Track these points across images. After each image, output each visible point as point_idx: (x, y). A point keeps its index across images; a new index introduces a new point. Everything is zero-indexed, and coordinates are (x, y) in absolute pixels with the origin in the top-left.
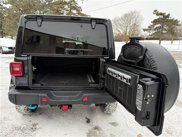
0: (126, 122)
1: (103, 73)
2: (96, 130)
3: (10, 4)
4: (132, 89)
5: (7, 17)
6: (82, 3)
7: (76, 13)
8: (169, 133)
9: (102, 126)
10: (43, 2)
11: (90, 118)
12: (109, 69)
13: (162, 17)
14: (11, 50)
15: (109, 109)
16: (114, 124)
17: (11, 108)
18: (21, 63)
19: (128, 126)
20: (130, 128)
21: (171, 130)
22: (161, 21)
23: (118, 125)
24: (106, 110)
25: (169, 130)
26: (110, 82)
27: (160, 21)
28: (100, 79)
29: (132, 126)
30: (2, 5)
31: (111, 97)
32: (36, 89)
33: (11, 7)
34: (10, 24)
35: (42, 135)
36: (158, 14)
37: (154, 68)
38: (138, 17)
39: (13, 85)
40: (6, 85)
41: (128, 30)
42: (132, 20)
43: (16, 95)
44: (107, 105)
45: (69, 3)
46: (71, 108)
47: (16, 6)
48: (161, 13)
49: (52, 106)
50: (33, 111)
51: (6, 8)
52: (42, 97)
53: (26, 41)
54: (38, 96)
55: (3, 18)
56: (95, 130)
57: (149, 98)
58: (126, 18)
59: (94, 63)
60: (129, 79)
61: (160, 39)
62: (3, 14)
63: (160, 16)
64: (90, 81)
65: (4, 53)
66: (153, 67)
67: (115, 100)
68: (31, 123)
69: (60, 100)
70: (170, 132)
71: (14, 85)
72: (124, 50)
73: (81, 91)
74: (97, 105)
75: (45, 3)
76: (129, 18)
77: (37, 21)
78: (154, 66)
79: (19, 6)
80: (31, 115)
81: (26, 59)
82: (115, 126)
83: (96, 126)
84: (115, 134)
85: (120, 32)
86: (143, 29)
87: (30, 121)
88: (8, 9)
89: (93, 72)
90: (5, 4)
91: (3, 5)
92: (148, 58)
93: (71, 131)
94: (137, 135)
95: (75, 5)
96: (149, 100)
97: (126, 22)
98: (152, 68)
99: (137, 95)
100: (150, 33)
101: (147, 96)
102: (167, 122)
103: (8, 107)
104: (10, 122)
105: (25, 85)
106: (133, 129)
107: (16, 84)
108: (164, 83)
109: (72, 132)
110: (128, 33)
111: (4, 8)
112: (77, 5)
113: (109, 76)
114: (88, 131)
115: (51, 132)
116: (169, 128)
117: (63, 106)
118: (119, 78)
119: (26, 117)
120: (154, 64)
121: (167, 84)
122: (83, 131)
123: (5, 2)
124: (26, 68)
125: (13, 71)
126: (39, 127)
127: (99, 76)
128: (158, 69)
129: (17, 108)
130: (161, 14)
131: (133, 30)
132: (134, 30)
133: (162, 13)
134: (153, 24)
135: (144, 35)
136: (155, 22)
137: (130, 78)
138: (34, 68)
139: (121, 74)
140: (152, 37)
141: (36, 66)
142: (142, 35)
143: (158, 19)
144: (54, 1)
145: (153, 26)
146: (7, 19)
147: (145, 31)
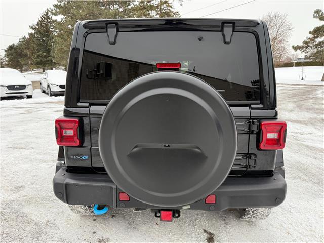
3: (63, 14)
5: (58, 37)
6: (181, 5)
10: (115, 8)
14: (64, 90)
18: (77, 120)
30: (50, 17)
33: (64, 20)
34: (63, 46)
36: (322, 18)
38: (282, 24)
39: (63, 162)
43: (67, 185)
45: (157, 7)
46: (179, 216)
47: (72, 18)
49: (137, 209)
51: (56, 21)
53: (87, 74)
54: (111, 188)
55: (53, 38)
62: (52, 32)
65: (53, 96)
68: (96, 238)
75: (118, 9)
77: (107, 32)
79: (77, 17)
80: (95, 218)
81: (86, 111)
86: (293, 47)
87: (94, 233)
88: (60, 23)
90: (55, 15)
95: (168, 9)
100: (307, 52)
104: (56, 232)
107: (68, 160)
111: (54, 21)
112: (172, 10)
117: (162, 212)
119: (87, 222)
123: (54, 12)
125: (62, 136)
134: (313, 36)
136: (317, 32)
140: (311, 60)
142: (288, 58)
143: (322, 27)
144: (132, 5)
145: (313, 39)
146: (58, 39)
147: (296, 50)
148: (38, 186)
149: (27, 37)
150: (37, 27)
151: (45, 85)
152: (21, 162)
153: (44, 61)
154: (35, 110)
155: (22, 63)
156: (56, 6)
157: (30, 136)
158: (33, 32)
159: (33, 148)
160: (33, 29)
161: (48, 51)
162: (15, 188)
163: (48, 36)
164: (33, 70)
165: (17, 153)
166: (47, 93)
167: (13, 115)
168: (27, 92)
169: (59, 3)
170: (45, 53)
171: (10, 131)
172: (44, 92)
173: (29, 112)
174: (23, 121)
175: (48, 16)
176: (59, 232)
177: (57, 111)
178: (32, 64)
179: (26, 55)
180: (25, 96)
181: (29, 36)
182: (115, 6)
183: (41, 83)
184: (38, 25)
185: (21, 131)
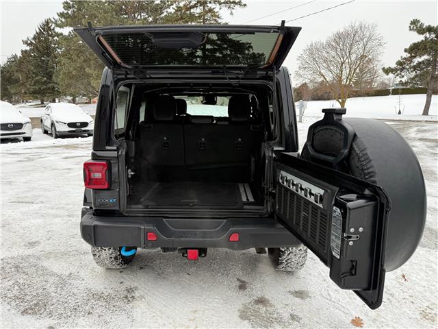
0: (328, 291)
1: (272, 181)
2: (260, 306)
4: (326, 216)
5: (63, 56)
6: (232, 14)
7: (217, 38)
8: (427, 317)
9: (272, 298)
10: (143, 18)
11: (246, 280)
12: (283, 173)
13: (433, 36)
14: (74, 129)
15: (289, 261)
16: (300, 294)
17: (81, 256)
18: (105, 163)
19: (330, 300)
20: (336, 305)
21: (434, 312)
22: (431, 48)
23: (310, 297)
24: (282, 263)
25: (428, 311)
26: (285, 201)
27: (428, 47)
28: (267, 195)
29: (341, 299)
31: (290, 233)
32: (133, 215)
33: (72, 33)
34: (71, 69)
35: (145, 310)
36: (421, 31)
37: (369, 173)
38: (370, 38)
39: (88, 207)
40: (68, 206)
41: (345, 73)
42: (355, 48)
43: (95, 227)
44: (284, 252)
45: (199, 17)
46: (205, 256)
48: (429, 26)
49: (165, 250)
50: (127, 261)
51: (61, 34)
52: (146, 232)
54: (140, 229)
55: (56, 57)
56: (257, 306)
57: (353, 233)
58: (339, 44)
59: (253, 160)
60: (321, 196)
61: (430, 92)
62: (55, 48)
63: (427, 35)
64: (244, 199)
65: (59, 137)
66: (366, 171)
67: (299, 241)
68: (124, 287)
69: (182, 237)
70: (430, 315)
71: (91, 208)
72: (314, 134)
73: (225, 220)
74: (261, 251)
75: (146, 18)
76: (348, 42)
78: (370, 170)
80: (122, 270)
81: (115, 154)
82: (302, 298)
83: (260, 296)
84: (300, 315)
85: (324, 78)
86: (383, 69)
87: (121, 283)
88: (66, 38)
89: (252, 180)
90: (60, 27)
91: (53, 29)
92: (357, 154)
93: (206, 305)
94: (351, 318)
95: (213, 20)
96: (354, 238)
97: (339, 54)
98: (365, 174)
99: (332, 227)
100: (403, 77)
101: (349, 230)
102: (426, 294)
103: (76, 253)
104: (81, 282)
105: (110, 207)
106: (344, 307)
107: (95, 204)
108: (382, 205)
109: (207, 307)
110: (345, 81)
111: (58, 35)
112: (219, 21)
113: (283, 189)
114: (241, 307)
115: (165, 306)
116: (428, 307)
117: (188, 251)
118: (302, 194)
119: (113, 273)
120: (369, 165)
121: (388, 207)
122: (231, 305)
123: (59, 22)
124: (115, 169)
125: (90, 179)
126: (138, 295)
127: (264, 188)
128: (377, 176)
129: (94, 255)
130: (430, 29)
131: (358, 71)
132: (362, 70)
133: (432, 26)
134: (409, 55)
135: (387, 82)
136: (415, 49)
137: (322, 194)
138: (131, 173)
139: (305, 185)
140: (408, 87)
141: (133, 167)
142: (383, 83)
143: (421, 43)
144: (165, 13)
145: (410, 59)
146: (64, 60)
147: (388, 74)
148: (55, 242)
149: (19, 55)
150: (34, 41)
151: (48, 124)
152: (30, 217)
153: (43, 89)
154: (38, 157)
155: (12, 91)
156: (61, 15)
157: (36, 188)
158: (28, 48)
159: (42, 202)
160: (28, 45)
161: (49, 76)
162: (29, 243)
163: (48, 55)
164: (27, 102)
165: (24, 208)
166: (51, 134)
167: (10, 164)
168: (24, 133)
169: (65, 12)
170: (45, 79)
171: (10, 183)
172: (46, 132)
173: (29, 160)
174: (23, 171)
175: (49, 27)
176: (83, 282)
177: (67, 158)
178: (25, 93)
179: (17, 81)
180: (21, 138)
181: (22, 54)
182: (142, 14)
183: (42, 121)
184: (34, 38)
185: (24, 183)
